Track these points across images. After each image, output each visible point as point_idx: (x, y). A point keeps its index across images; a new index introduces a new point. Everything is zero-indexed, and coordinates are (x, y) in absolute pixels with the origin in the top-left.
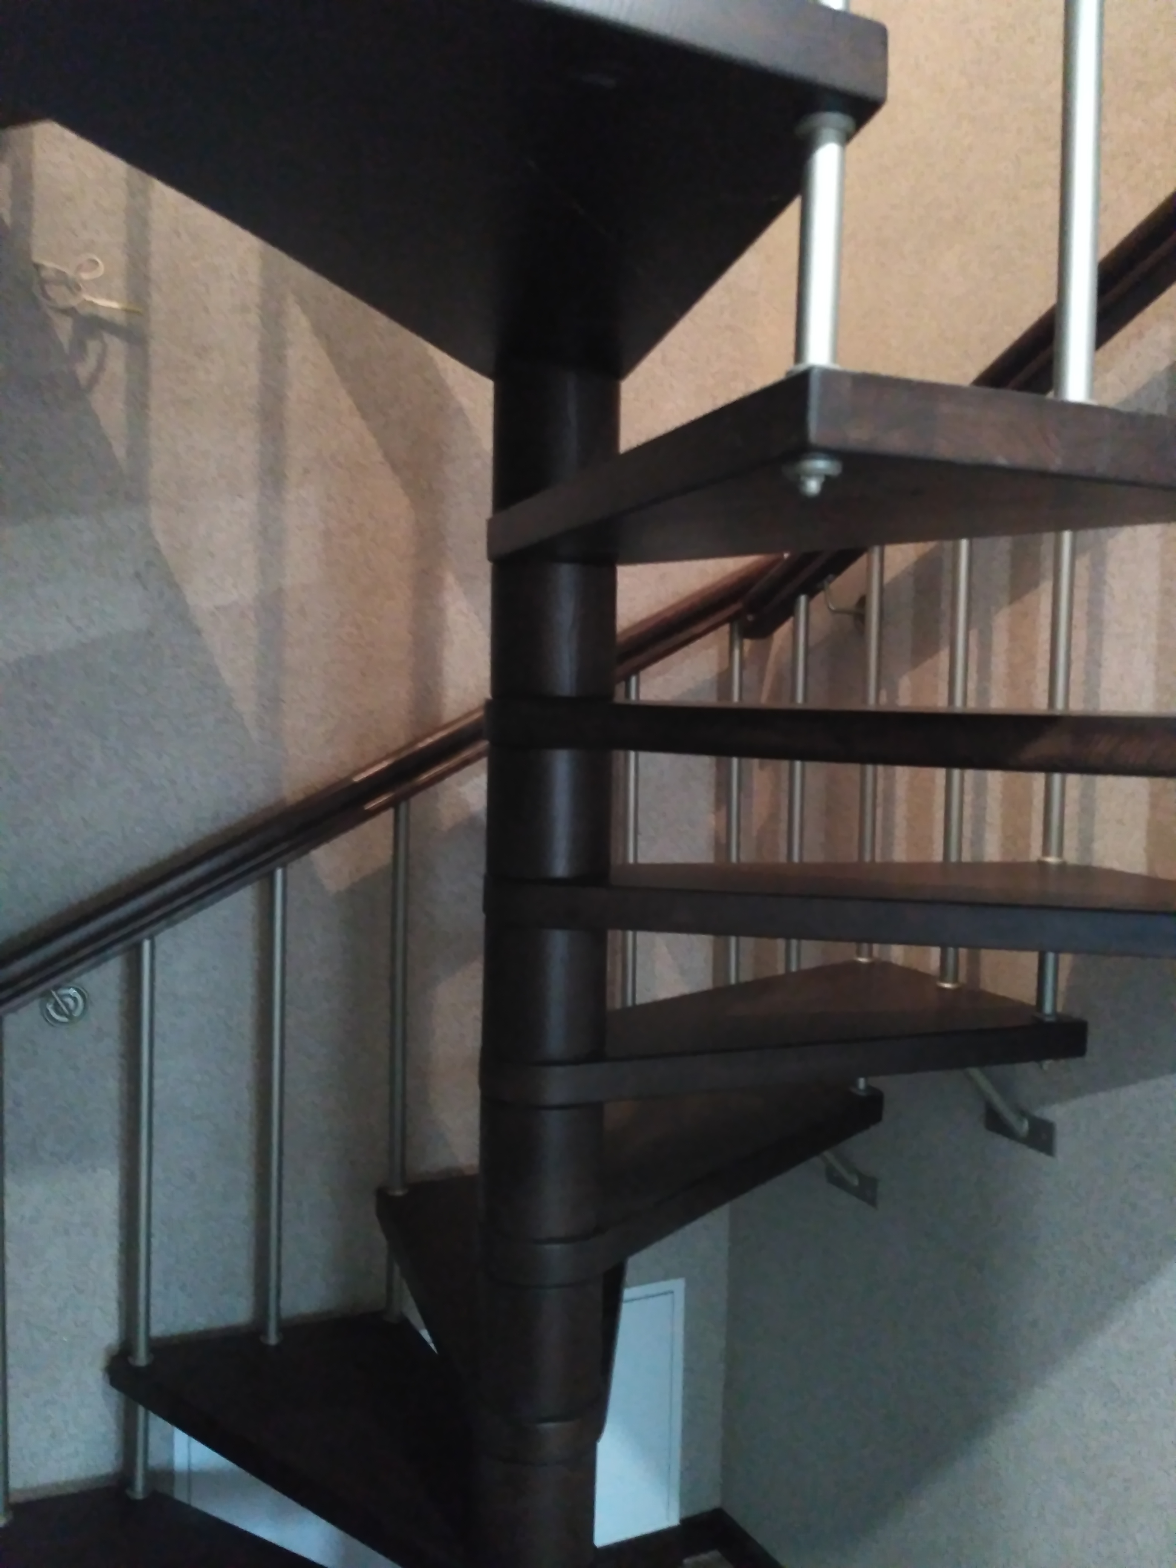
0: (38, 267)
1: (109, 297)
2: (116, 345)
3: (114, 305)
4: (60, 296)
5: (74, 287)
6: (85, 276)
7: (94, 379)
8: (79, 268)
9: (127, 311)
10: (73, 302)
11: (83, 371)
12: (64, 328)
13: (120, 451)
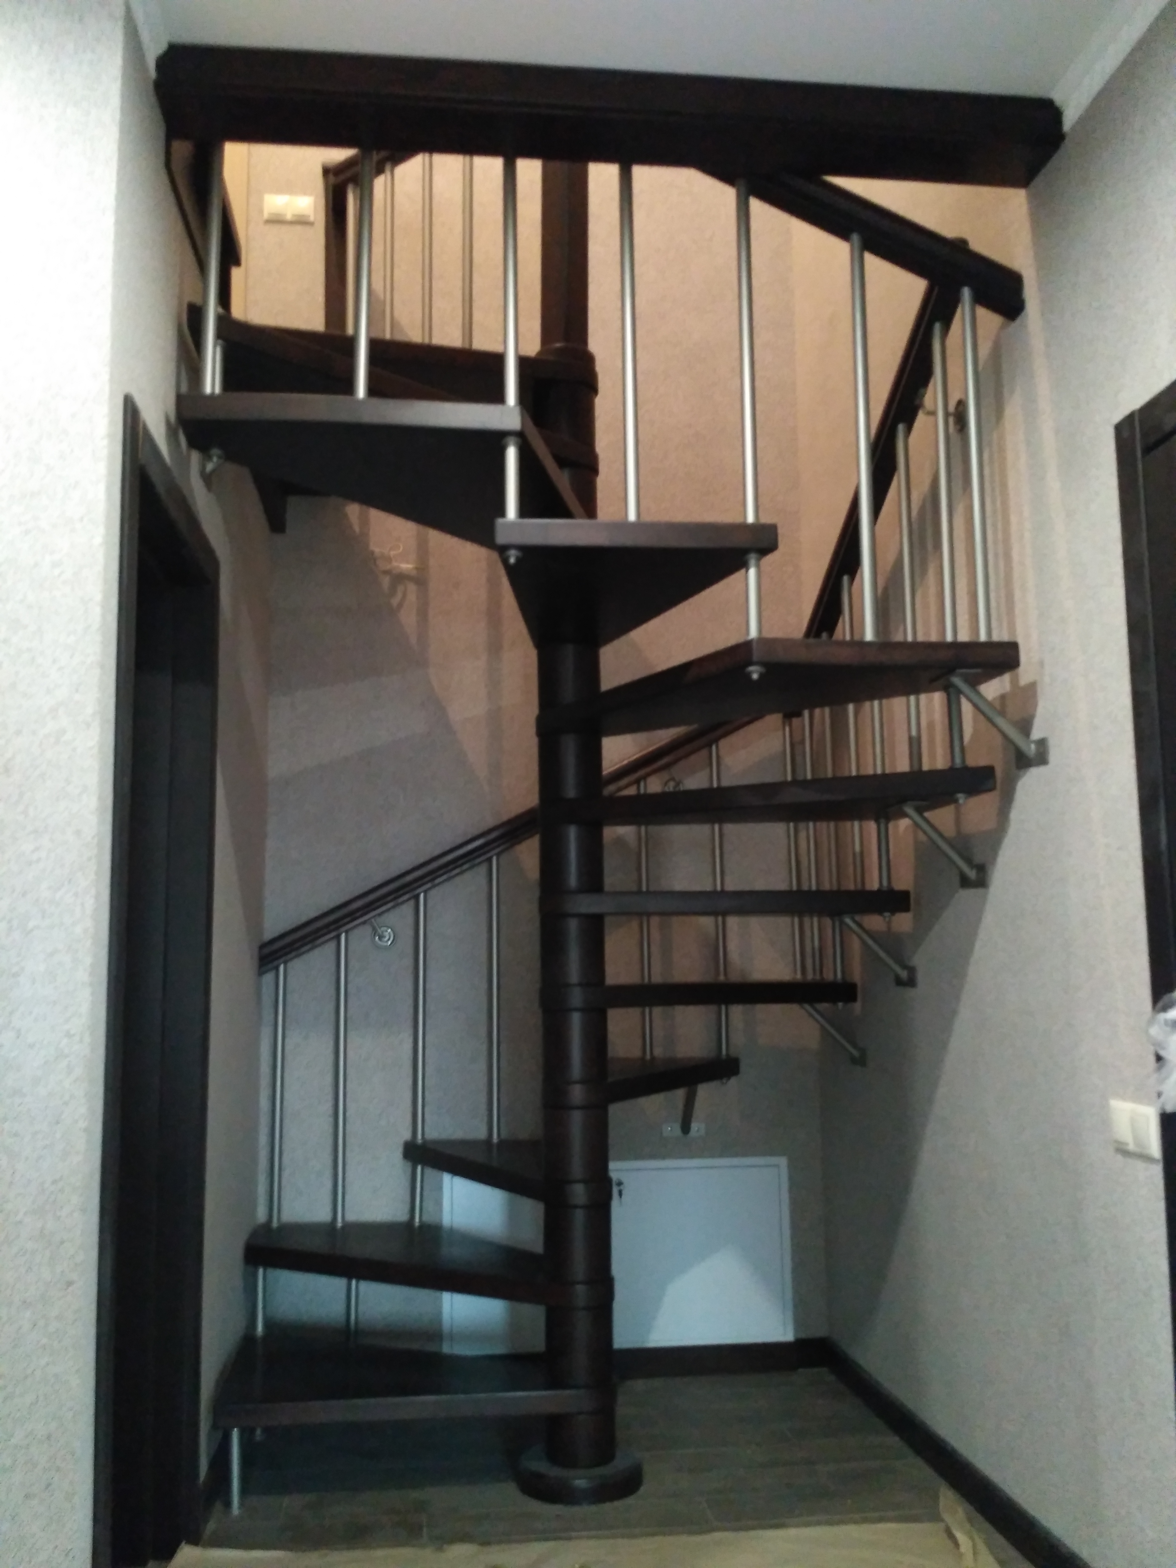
0: (373, 553)
1: (408, 563)
2: (412, 588)
3: (410, 566)
4: (383, 566)
5: (389, 560)
6: (392, 553)
7: (400, 605)
8: (391, 549)
9: (417, 568)
10: (388, 567)
11: (395, 601)
12: (386, 581)
13: (413, 640)
